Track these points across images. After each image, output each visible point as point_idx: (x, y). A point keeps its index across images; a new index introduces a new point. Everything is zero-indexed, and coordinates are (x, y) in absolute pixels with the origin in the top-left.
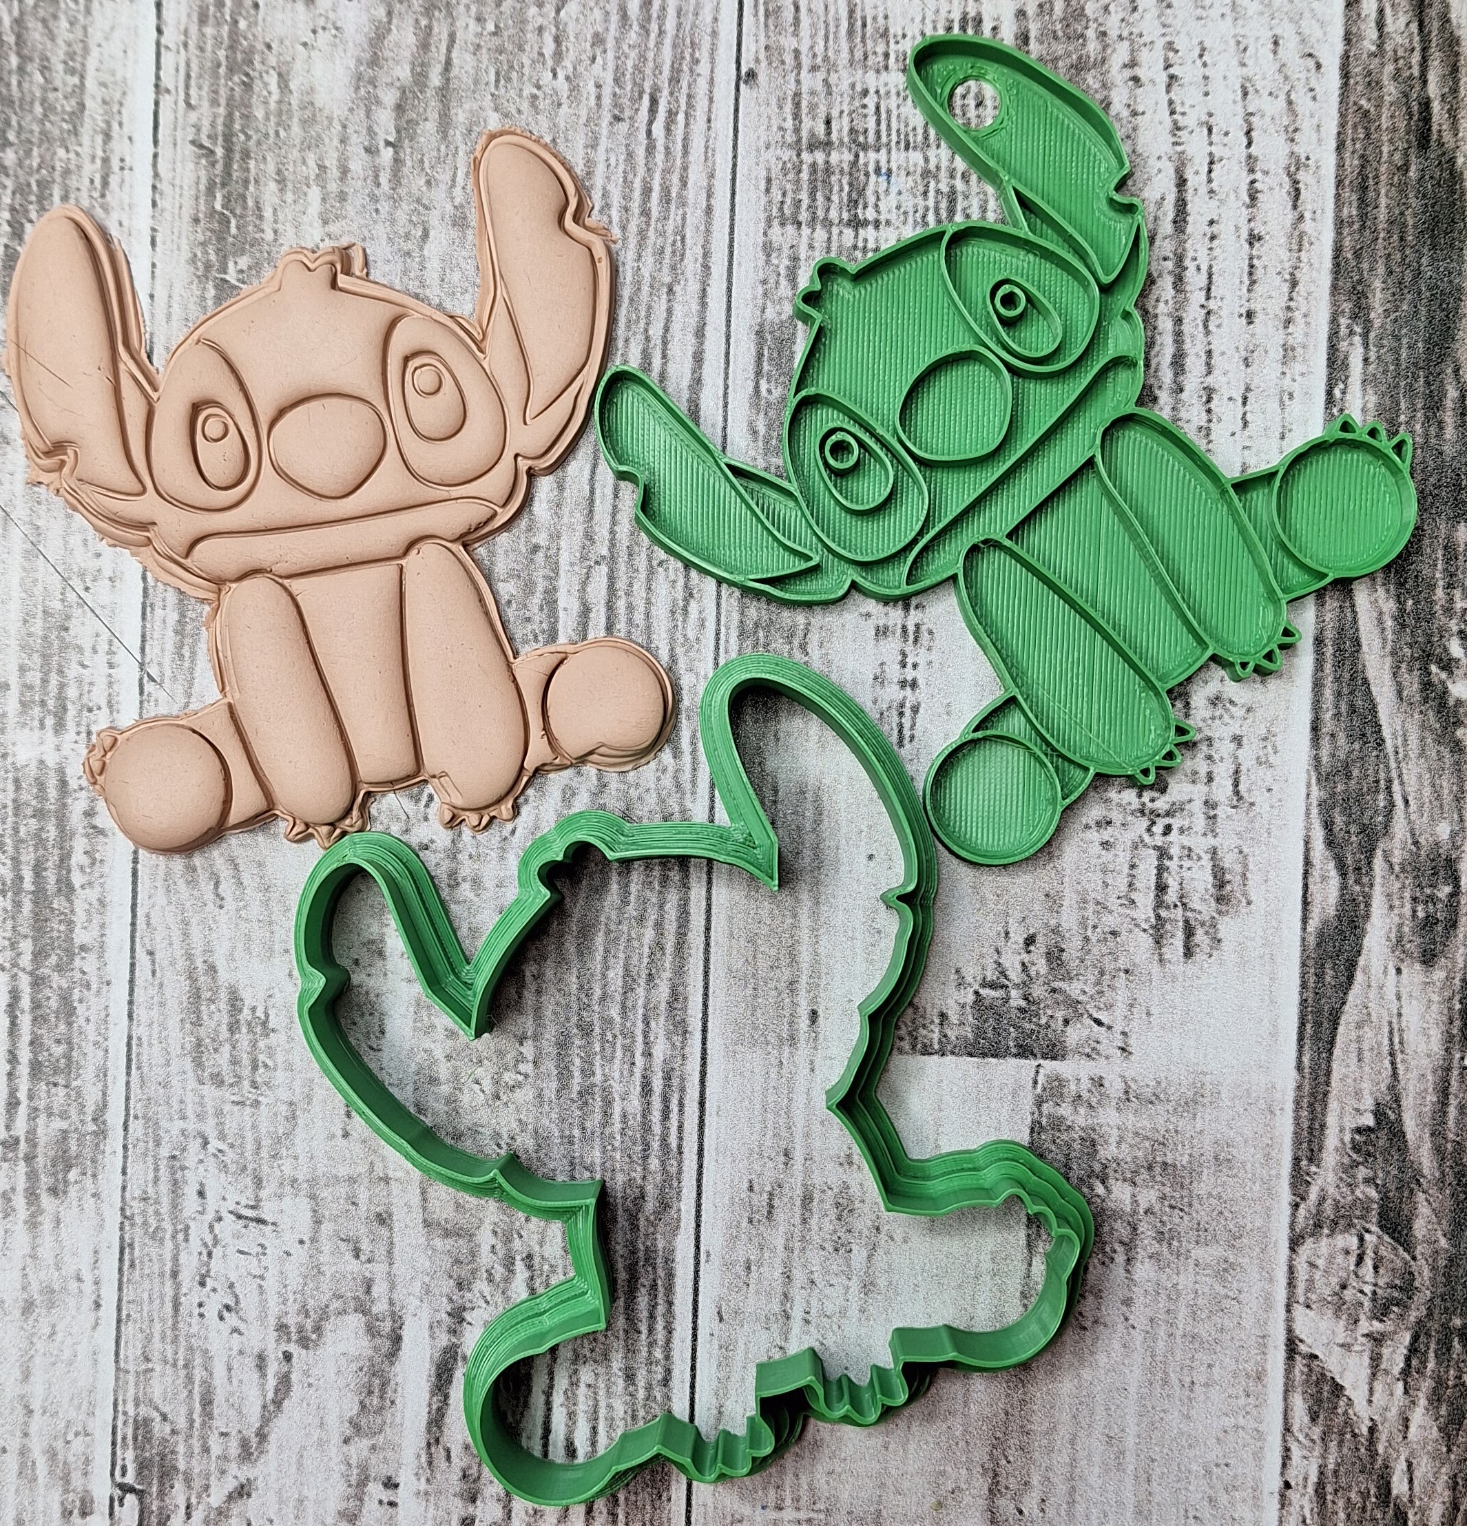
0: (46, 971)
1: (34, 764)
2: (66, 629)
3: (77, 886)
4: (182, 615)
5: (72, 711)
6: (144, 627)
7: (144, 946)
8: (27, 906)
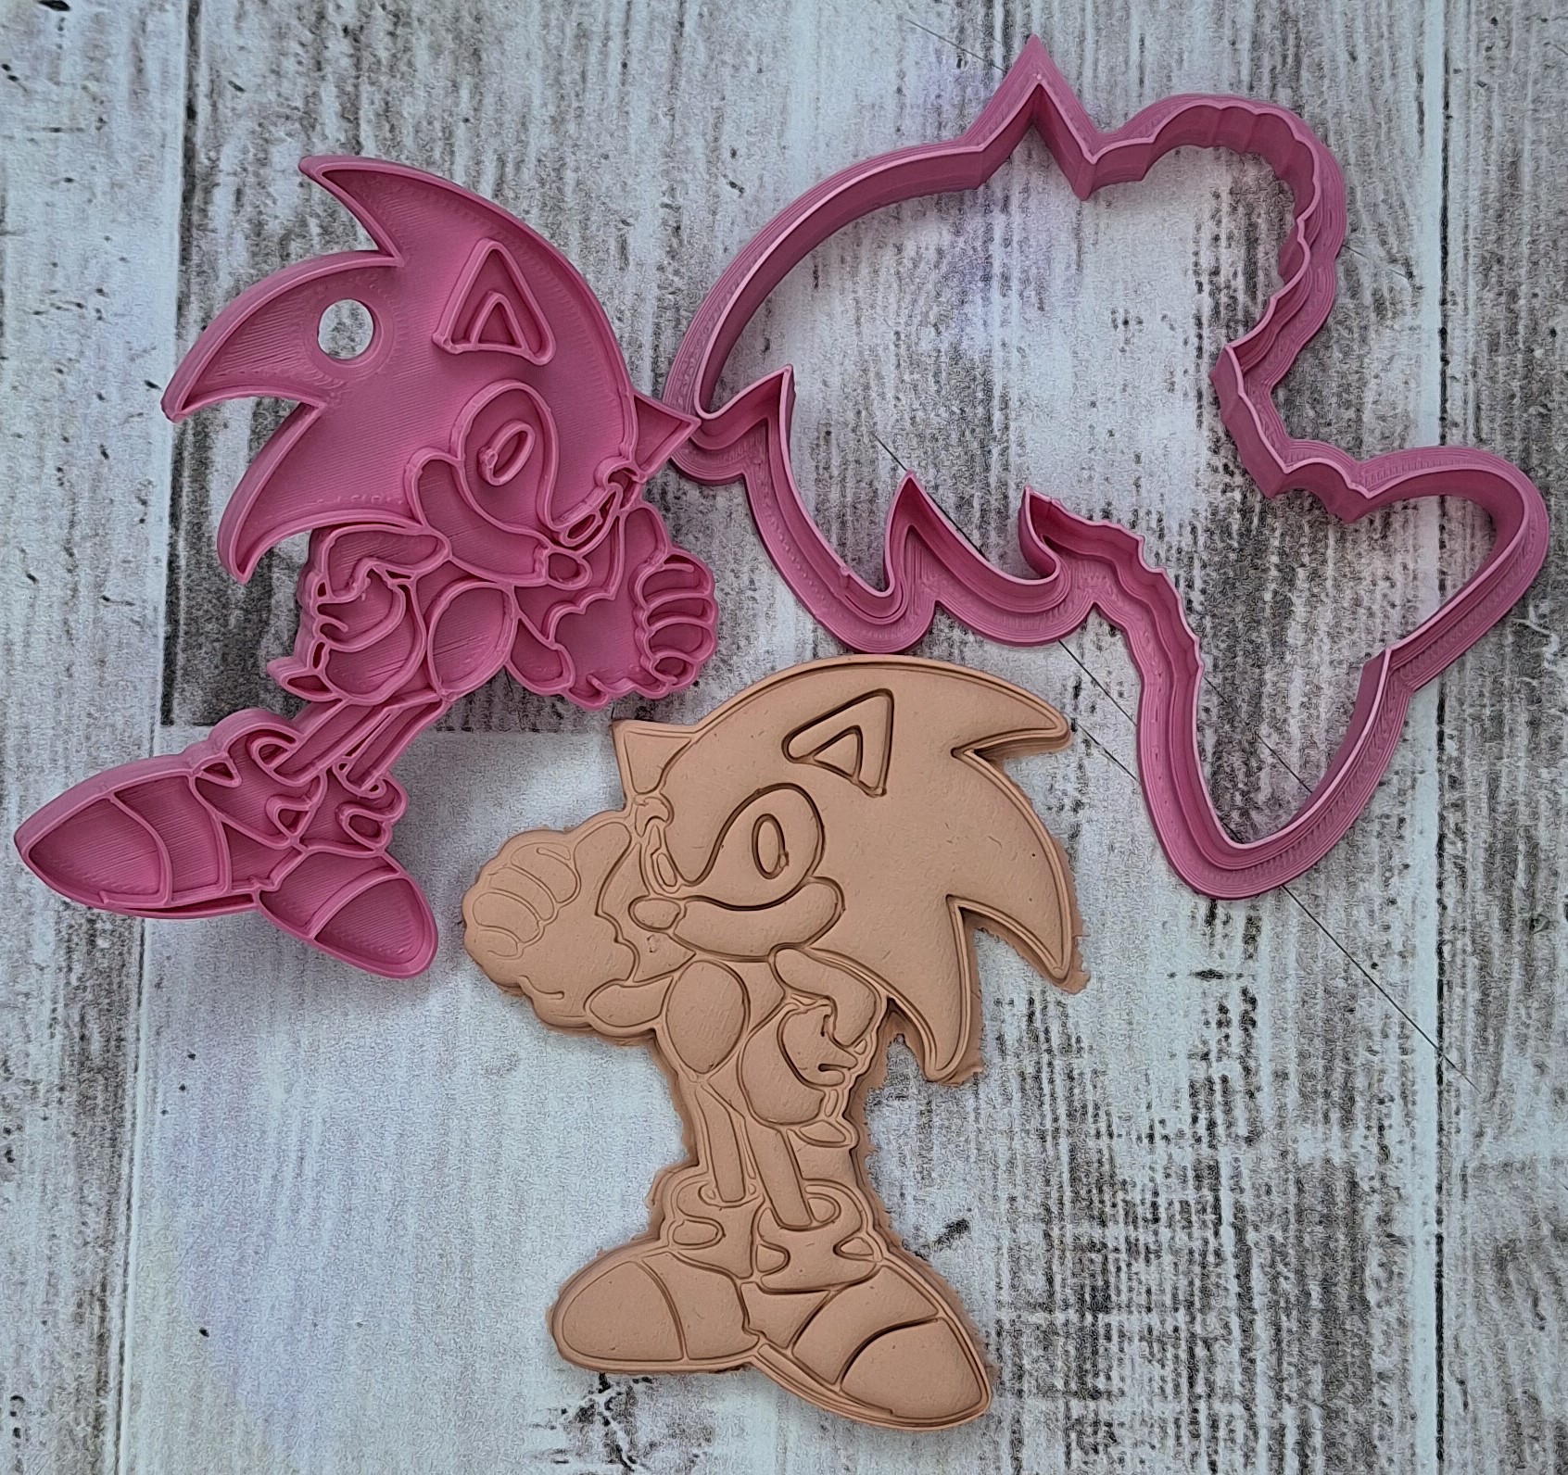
0: (1340, 1403)
1: (1318, 1165)
2: (1352, 1011)
3: (1373, 1303)
4: (1485, 994)
5: (1360, 1103)
6: (1441, 1008)
7: (1452, 1373)
8: (1316, 1327)
